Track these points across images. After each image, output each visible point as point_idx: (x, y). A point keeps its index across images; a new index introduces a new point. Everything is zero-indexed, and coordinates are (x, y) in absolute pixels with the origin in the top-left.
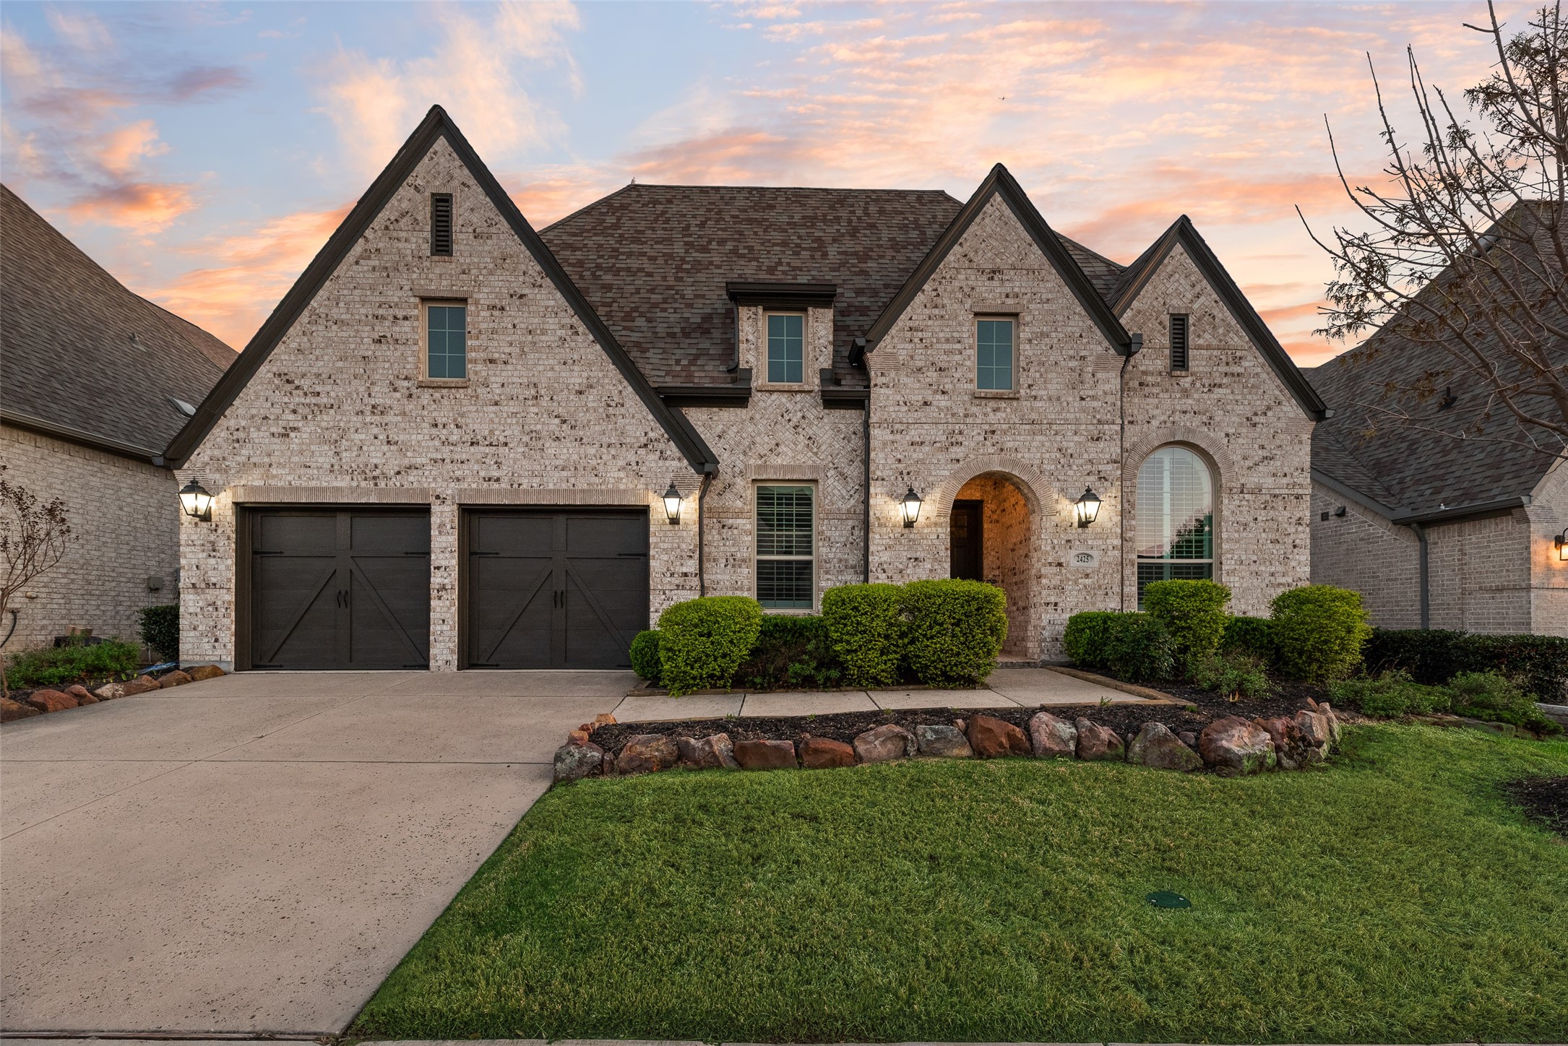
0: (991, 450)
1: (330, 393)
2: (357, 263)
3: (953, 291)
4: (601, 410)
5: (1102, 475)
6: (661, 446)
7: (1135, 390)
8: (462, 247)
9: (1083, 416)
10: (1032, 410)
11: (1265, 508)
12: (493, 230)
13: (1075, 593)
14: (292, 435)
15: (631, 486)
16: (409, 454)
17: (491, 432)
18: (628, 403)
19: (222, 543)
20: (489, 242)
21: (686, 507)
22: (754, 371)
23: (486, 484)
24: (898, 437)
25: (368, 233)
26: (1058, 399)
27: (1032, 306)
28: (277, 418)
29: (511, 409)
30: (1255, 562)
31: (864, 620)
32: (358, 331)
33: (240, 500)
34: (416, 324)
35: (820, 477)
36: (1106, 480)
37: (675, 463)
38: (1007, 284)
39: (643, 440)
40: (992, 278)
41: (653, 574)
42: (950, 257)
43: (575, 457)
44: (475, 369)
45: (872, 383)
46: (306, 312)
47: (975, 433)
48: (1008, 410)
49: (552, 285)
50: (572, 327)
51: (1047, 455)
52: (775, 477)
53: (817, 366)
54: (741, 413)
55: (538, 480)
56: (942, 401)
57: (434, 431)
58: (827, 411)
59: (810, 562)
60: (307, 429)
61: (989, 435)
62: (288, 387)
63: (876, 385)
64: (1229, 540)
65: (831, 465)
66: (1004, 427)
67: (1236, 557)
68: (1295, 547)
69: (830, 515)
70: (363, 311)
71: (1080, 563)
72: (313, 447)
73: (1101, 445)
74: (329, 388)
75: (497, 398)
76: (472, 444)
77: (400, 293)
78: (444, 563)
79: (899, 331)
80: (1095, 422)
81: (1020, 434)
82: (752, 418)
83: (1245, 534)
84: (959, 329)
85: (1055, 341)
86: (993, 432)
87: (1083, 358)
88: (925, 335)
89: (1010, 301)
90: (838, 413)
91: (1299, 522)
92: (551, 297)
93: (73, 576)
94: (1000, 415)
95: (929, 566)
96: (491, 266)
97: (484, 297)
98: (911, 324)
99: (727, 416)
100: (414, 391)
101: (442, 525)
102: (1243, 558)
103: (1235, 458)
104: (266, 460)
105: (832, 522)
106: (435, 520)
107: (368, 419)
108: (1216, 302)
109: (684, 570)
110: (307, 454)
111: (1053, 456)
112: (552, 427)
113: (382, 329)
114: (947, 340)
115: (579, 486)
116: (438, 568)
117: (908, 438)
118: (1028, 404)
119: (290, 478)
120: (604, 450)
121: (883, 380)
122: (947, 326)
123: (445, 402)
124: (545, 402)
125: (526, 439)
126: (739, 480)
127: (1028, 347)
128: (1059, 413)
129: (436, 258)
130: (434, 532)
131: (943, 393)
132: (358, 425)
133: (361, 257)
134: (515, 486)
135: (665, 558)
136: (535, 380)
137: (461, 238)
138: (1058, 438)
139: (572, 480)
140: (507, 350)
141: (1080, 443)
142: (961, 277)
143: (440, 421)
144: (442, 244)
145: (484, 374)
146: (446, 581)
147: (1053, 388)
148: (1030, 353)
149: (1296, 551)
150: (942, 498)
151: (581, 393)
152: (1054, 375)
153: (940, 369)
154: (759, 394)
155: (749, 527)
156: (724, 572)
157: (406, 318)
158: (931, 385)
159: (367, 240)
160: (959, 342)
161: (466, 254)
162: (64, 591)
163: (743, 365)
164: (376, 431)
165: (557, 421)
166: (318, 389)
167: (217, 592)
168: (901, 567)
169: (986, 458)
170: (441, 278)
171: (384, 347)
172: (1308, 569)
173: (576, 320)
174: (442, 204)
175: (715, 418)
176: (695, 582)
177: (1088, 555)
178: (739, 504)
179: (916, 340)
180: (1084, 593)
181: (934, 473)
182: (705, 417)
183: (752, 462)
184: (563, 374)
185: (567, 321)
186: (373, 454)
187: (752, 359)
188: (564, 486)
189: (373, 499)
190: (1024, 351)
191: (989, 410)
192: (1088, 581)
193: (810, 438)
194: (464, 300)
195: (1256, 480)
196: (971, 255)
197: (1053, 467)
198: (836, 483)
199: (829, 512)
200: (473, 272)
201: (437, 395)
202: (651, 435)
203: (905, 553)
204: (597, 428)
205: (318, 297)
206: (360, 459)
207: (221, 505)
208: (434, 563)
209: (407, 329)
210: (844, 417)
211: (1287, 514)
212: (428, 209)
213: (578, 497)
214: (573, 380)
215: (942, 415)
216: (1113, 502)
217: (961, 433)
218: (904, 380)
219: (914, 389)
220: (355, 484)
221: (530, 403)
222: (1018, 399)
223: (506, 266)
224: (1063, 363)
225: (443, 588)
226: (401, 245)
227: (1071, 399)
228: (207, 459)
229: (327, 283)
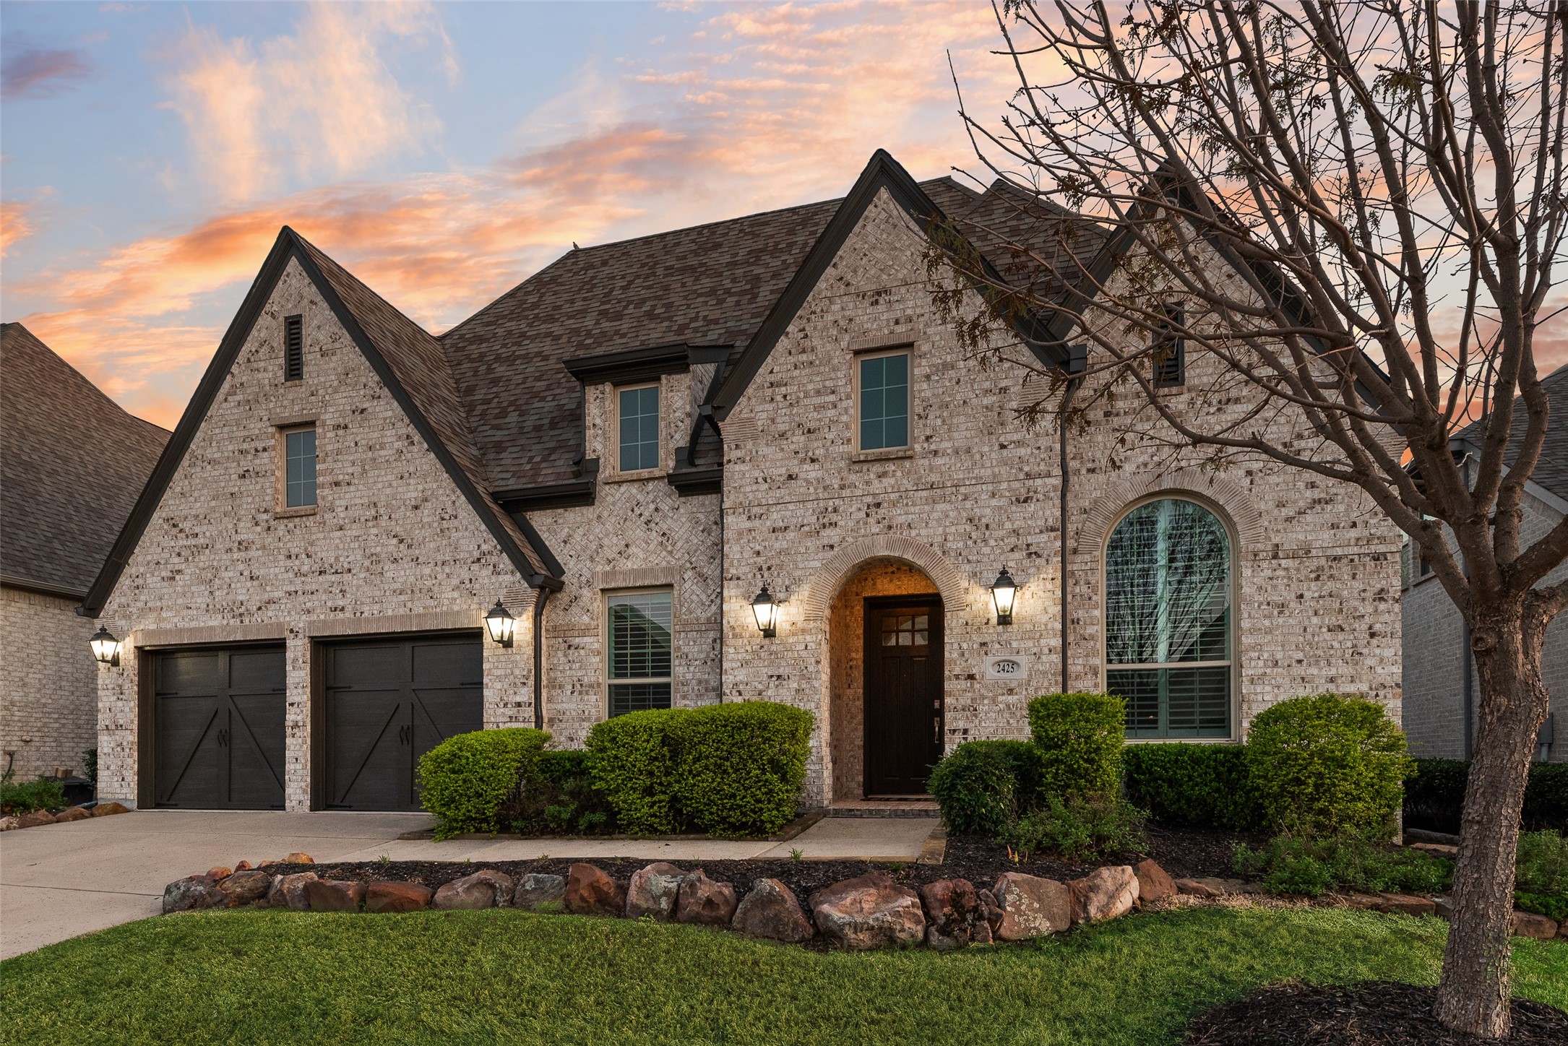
0: (875, 529)
1: (207, 532)
2: (226, 400)
3: (825, 328)
4: (435, 525)
5: (1033, 549)
6: (494, 559)
7: (1098, 423)
8: (311, 368)
9: (1004, 470)
10: (931, 470)
11: (1317, 578)
12: (337, 345)
13: (993, 715)
14: (178, 577)
15: (465, 607)
16: (268, 588)
17: (337, 558)
18: (462, 514)
19: (127, 686)
20: (334, 358)
21: (519, 627)
22: (602, 461)
23: (332, 615)
24: (757, 523)
25: (235, 369)
26: (968, 451)
27: (930, 331)
28: (166, 563)
29: (355, 533)
30: (1300, 662)
31: (622, 753)
32: (226, 468)
33: (140, 644)
34: (273, 454)
35: (675, 580)
36: (1039, 556)
37: (508, 578)
38: (896, 306)
39: (476, 554)
40: (877, 302)
41: (486, 705)
42: (822, 284)
43: (412, 579)
44: (324, 494)
45: (726, 459)
46: (187, 456)
47: (854, 509)
48: (899, 474)
49: (389, 394)
50: (408, 437)
51: (953, 529)
52: (624, 585)
53: (672, 445)
54: (589, 512)
55: (377, 607)
56: (811, 472)
57: (289, 563)
58: (683, 499)
59: (668, 685)
60: (189, 570)
61: (873, 509)
62: (175, 531)
63: (729, 461)
64: (1252, 631)
65: (688, 565)
66: (893, 496)
67: (1266, 655)
68: (1372, 635)
69: (686, 627)
70: (231, 448)
71: (1002, 674)
72: (193, 589)
73: (1031, 507)
74: (205, 528)
75: (341, 522)
76: (321, 573)
77: (259, 425)
78: (296, 699)
79: (758, 389)
80: (1022, 476)
81: (914, 504)
82: (599, 517)
83: (1281, 620)
84: (833, 375)
85: (964, 372)
86: (878, 505)
87: (1004, 390)
88: (789, 389)
89: (900, 329)
90: (696, 500)
91: (1380, 596)
92: (388, 408)
93: (63, 721)
94: (888, 481)
95: (795, 685)
96: (336, 383)
97: (329, 417)
98: (772, 378)
99: (573, 516)
100: (272, 523)
101: (295, 660)
102: (1279, 656)
103: (1262, 506)
104: (159, 604)
105: (690, 635)
106: (290, 655)
107: (235, 556)
108: (1230, 276)
109: (518, 699)
110: (188, 595)
111: (961, 529)
112: (391, 549)
113: (246, 464)
114: (818, 393)
115: (416, 611)
116: (292, 704)
117: (768, 523)
118: (926, 462)
119: (176, 620)
120: (438, 569)
121: (739, 453)
122: (817, 375)
123: (297, 531)
124: (383, 522)
125: (367, 563)
126: (586, 592)
127: (925, 386)
128: (969, 470)
129: (289, 384)
130: (289, 668)
131: (813, 461)
132: (228, 563)
133: (229, 394)
134: (358, 614)
135: (499, 686)
136: (375, 499)
137: (310, 358)
138: (968, 504)
139: (409, 605)
140: (350, 471)
141: (1000, 508)
142: (836, 307)
143: (294, 551)
144: (294, 370)
145: (330, 498)
146: (299, 718)
147: (960, 438)
148: (928, 394)
149: (1374, 641)
150: (812, 596)
151: (416, 508)
152: (962, 419)
153: (809, 431)
154: (607, 487)
155: (596, 646)
156: (570, 701)
157: (265, 450)
158: (796, 453)
159: (233, 376)
160: (833, 392)
161: (314, 375)
162: (55, 734)
163: (590, 455)
164: (241, 567)
165: (395, 541)
166: (197, 530)
167: (124, 733)
168: (760, 687)
169: (868, 541)
170: (292, 405)
171: (248, 481)
172: (1397, 670)
173: (411, 430)
174: (294, 325)
175: (560, 521)
176: (529, 712)
177: (1014, 663)
178: (586, 619)
179: (779, 398)
180: (1006, 715)
181: (801, 566)
182: (550, 520)
183: (599, 569)
184: (400, 489)
185: (403, 431)
186: (239, 591)
187: (599, 447)
188: (402, 611)
189: (239, 637)
190: (920, 392)
191: (872, 476)
192: (1011, 699)
193: (664, 534)
194: (312, 424)
195: (1301, 537)
196: (848, 277)
197: (961, 545)
198: (694, 587)
199: (686, 624)
200: (321, 392)
201: (291, 525)
202: (485, 547)
203: (765, 670)
204: (432, 545)
205: (195, 440)
206: (230, 597)
207: (125, 649)
208: (289, 700)
209: (266, 461)
210: (703, 505)
211: (1358, 585)
212: (282, 334)
213: (414, 622)
214: (409, 495)
215: (812, 490)
216: (1050, 586)
217: (835, 510)
218: (764, 450)
219: (775, 460)
220: (225, 622)
221: (370, 524)
222: (911, 457)
223: (348, 381)
224: (975, 401)
225: (296, 725)
226: (260, 376)
227: (986, 449)
228: (116, 607)
229: (203, 424)
